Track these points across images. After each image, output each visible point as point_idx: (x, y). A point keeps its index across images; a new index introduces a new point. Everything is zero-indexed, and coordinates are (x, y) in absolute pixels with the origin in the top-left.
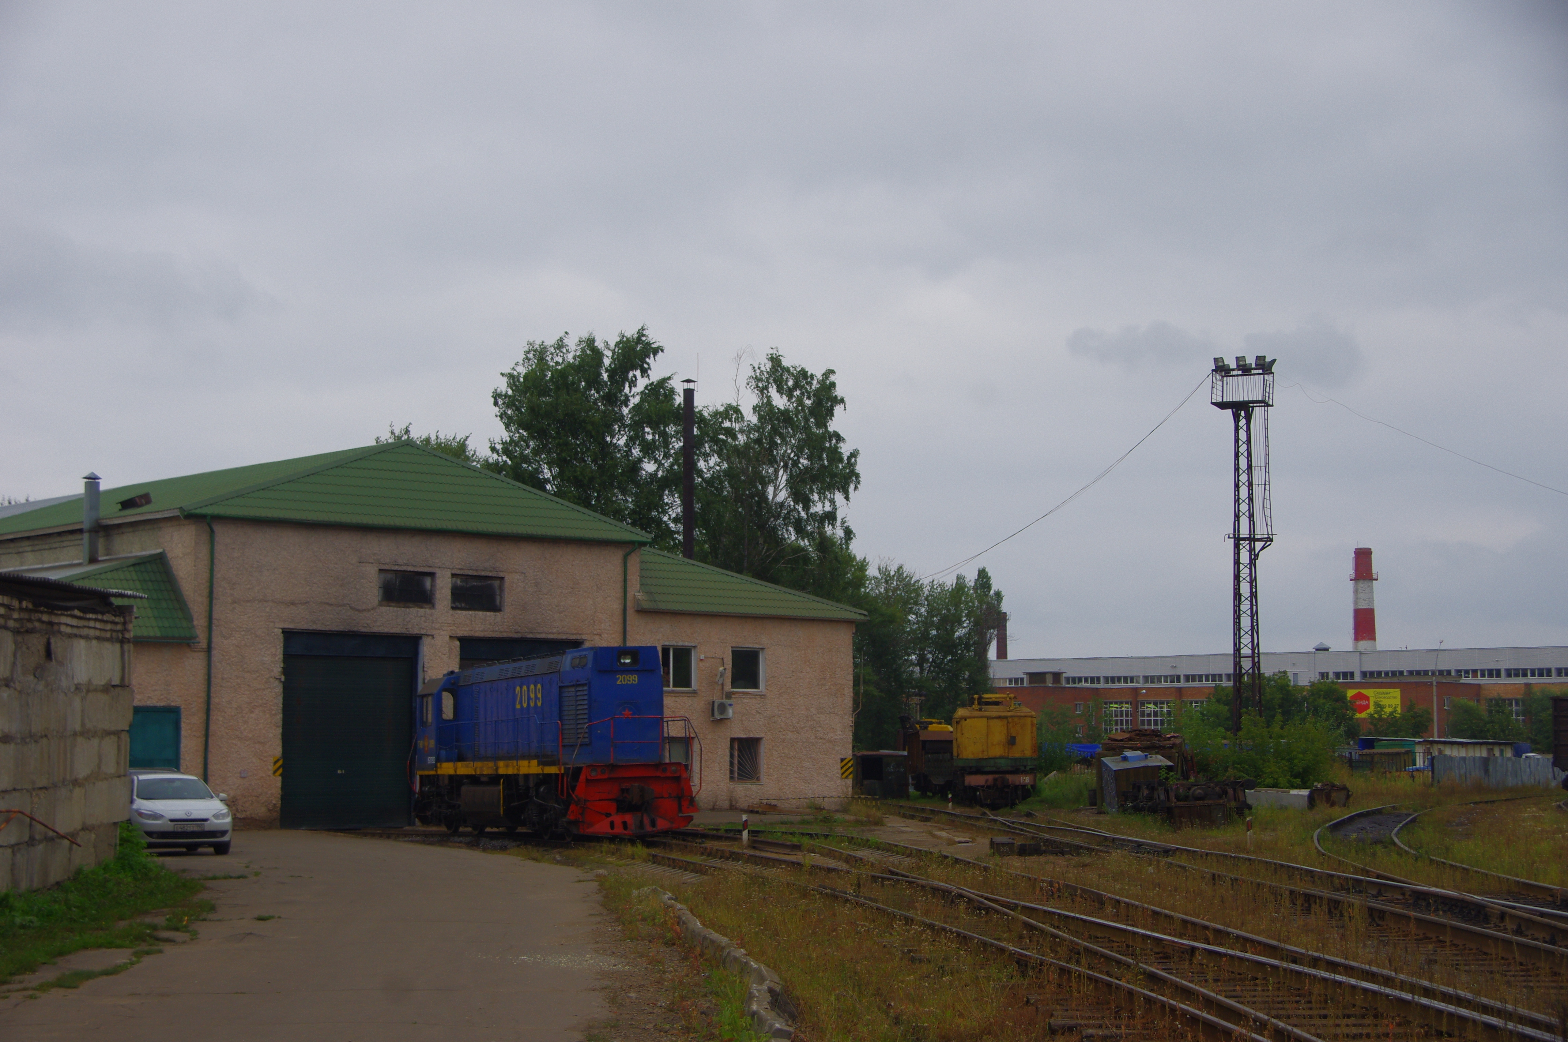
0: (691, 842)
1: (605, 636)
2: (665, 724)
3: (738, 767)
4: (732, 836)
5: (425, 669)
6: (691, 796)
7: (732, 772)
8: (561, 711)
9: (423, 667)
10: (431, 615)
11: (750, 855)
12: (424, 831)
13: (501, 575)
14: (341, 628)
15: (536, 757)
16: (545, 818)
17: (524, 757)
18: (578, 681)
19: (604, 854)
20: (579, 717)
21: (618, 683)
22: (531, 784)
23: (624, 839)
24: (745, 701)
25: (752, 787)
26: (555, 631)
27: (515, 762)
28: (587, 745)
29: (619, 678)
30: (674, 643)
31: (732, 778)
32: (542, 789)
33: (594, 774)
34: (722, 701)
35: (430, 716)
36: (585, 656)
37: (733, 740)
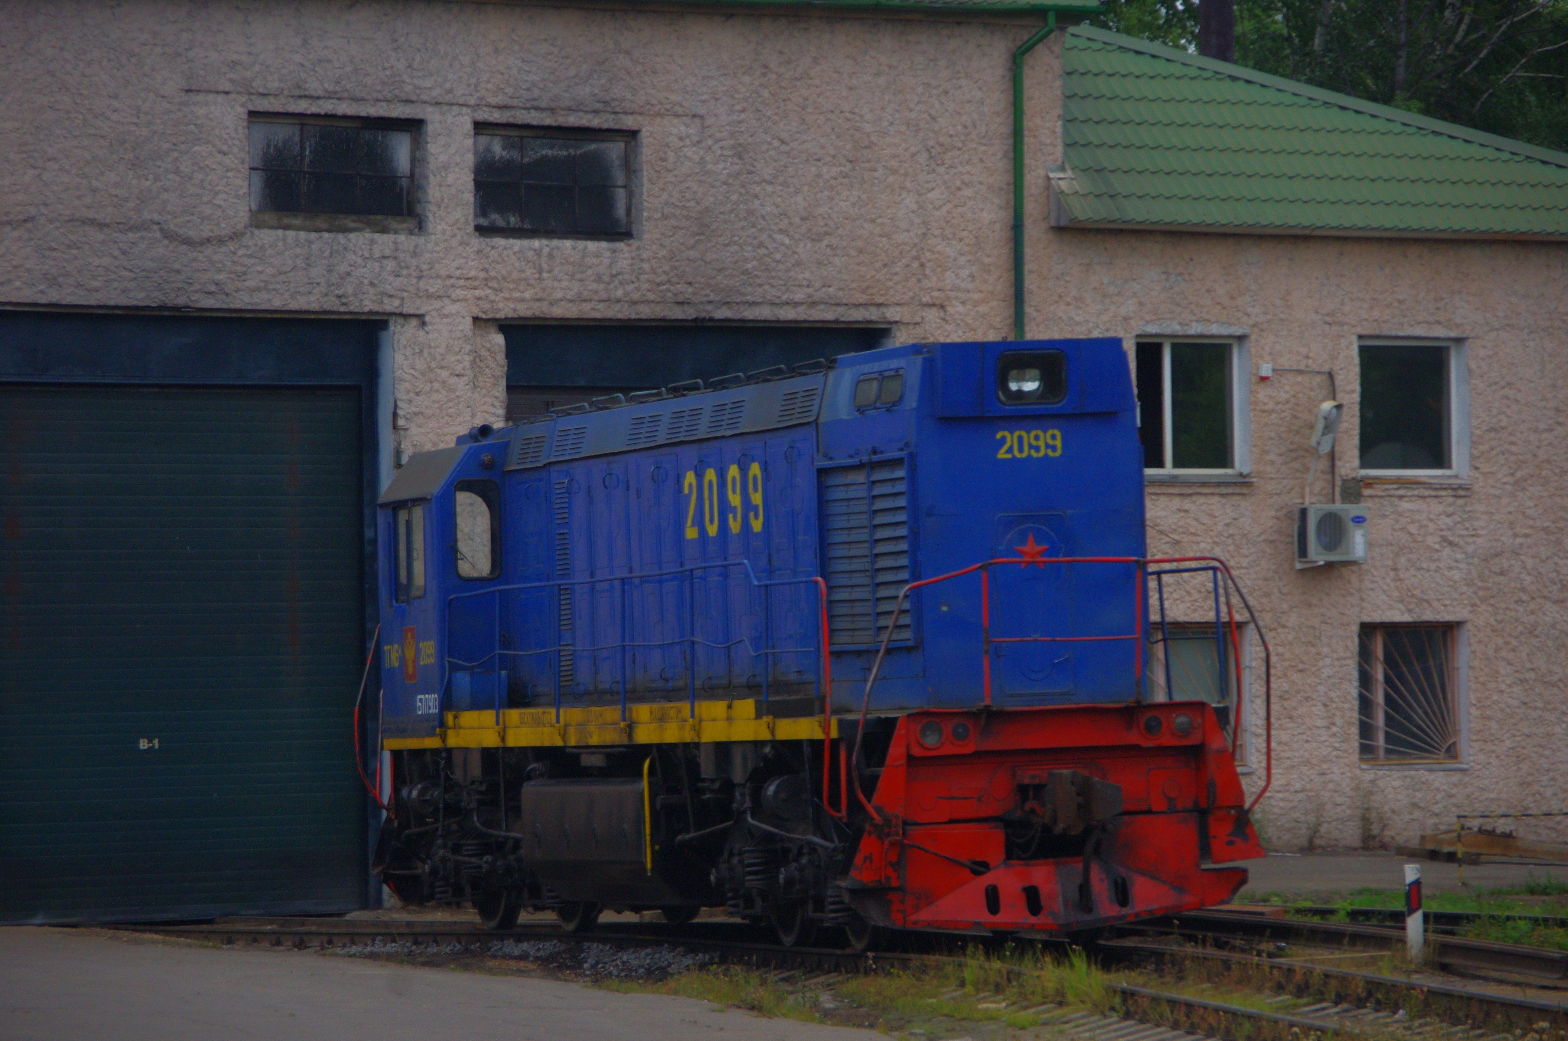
0: (1243, 951)
1: (956, 309)
2: (1152, 584)
3: (1387, 715)
4: (1372, 930)
5: (401, 422)
6: (1240, 807)
7: (1366, 730)
8: (823, 545)
9: (395, 415)
10: (414, 254)
11: (1432, 993)
12: (409, 924)
13: (628, 122)
14: (137, 297)
15: (751, 689)
16: (781, 878)
17: (711, 692)
18: (875, 452)
19: (969, 989)
20: (882, 563)
21: (1002, 455)
22: (738, 775)
23: (1031, 943)
24: (1406, 505)
25: (1432, 777)
26: (799, 296)
27: (686, 707)
28: (909, 649)
29: (1004, 439)
30: (1176, 328)
31: (1366, 750)
32: (771, 790)
33: (931, 740)
34: (1331, 507)
35: (419, 567)
36: (897, 374)
37: (1367, 630)
